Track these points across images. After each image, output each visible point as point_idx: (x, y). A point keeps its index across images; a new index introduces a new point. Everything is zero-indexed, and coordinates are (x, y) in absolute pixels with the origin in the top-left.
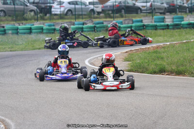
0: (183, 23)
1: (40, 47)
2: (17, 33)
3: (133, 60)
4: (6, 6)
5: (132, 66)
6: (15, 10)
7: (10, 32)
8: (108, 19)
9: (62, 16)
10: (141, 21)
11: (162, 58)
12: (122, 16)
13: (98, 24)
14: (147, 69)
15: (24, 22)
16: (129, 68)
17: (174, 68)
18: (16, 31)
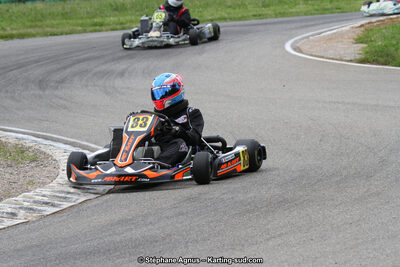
1: (214, 17)
3: (371, 41)
5: (367, 53)
14: (394, 59)
16: (358, 57)
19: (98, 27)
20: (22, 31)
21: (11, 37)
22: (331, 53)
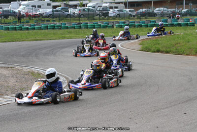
0: (175, 23)
2: (87, 28)
3: (144, 45)
4: (84, 12)
5: (142, 48)
6: (89, 14)
7: (83, 27)
8: (138, 20)
9: (114, 18)
10: (155, 21)
11: (159, 44)
12: (146, 18)
13: (132, 22)
14: (150, 50)
15: (93, 21)
16: (140, 49)
17: (164, 49)
18: (87, 27)
19: (64, 38)
20: (41, 38)
21: (38, 40)
22: (132, 48)
